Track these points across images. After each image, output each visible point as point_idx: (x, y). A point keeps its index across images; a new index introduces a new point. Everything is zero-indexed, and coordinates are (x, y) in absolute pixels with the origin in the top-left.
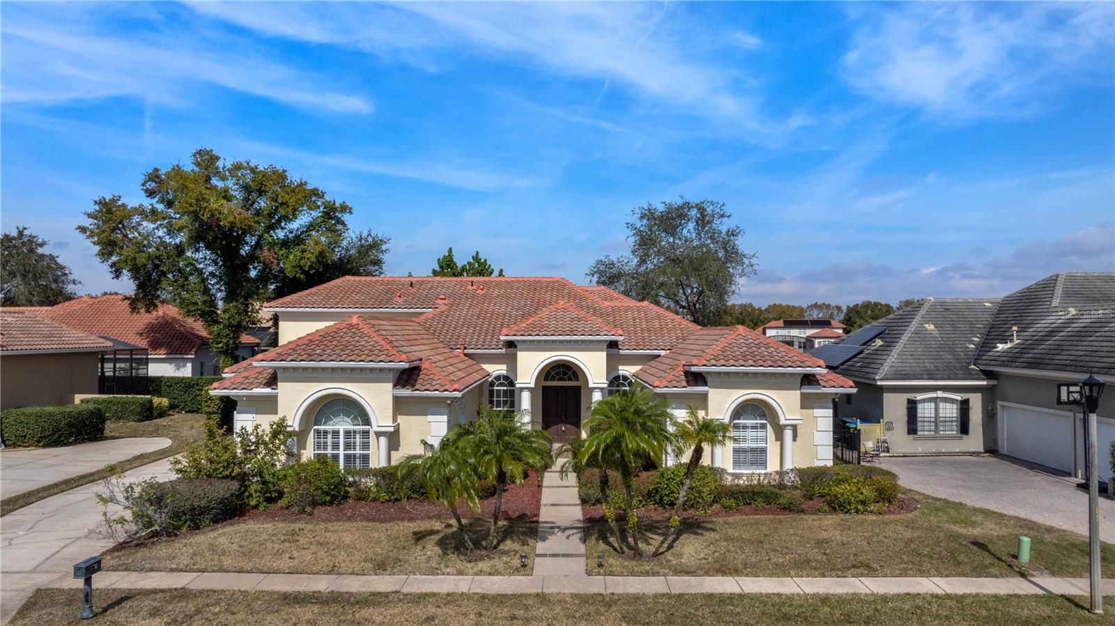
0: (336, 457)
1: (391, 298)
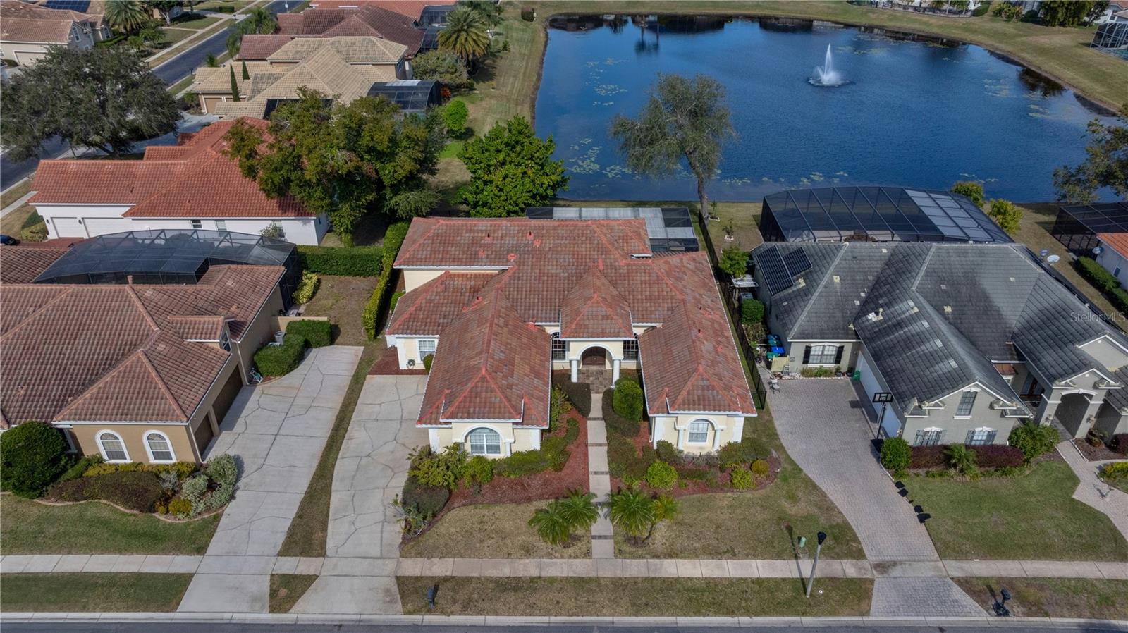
0: (482, 446)
1: (477, 253)
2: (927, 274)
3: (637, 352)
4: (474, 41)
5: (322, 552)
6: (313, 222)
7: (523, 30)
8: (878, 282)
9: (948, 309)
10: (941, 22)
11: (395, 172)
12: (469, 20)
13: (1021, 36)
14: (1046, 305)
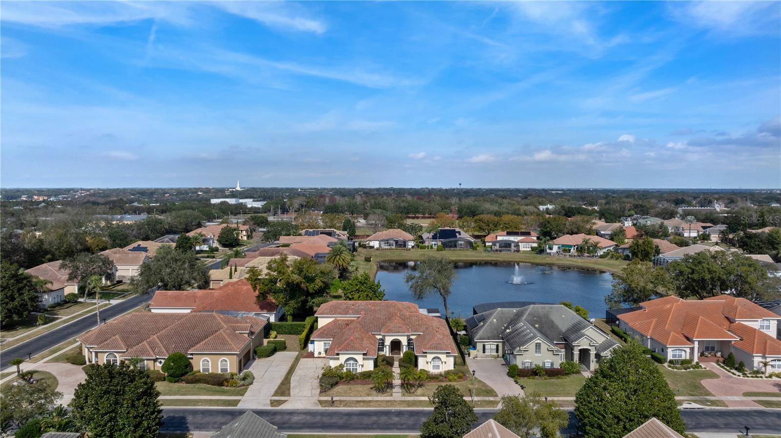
0: (350, 369)
1: (348, 311)
2: (529, 315)
3: (414, 348)
4: (343, 259)
5: (289, 395)
6: (274, 315)
7: (366, 265)
8: (512, 321)
9: (537, 326)
10: (583, 261)
11: (314, 287)
12: (341, 250)
13: (622, 265)
14: (575, 322)
